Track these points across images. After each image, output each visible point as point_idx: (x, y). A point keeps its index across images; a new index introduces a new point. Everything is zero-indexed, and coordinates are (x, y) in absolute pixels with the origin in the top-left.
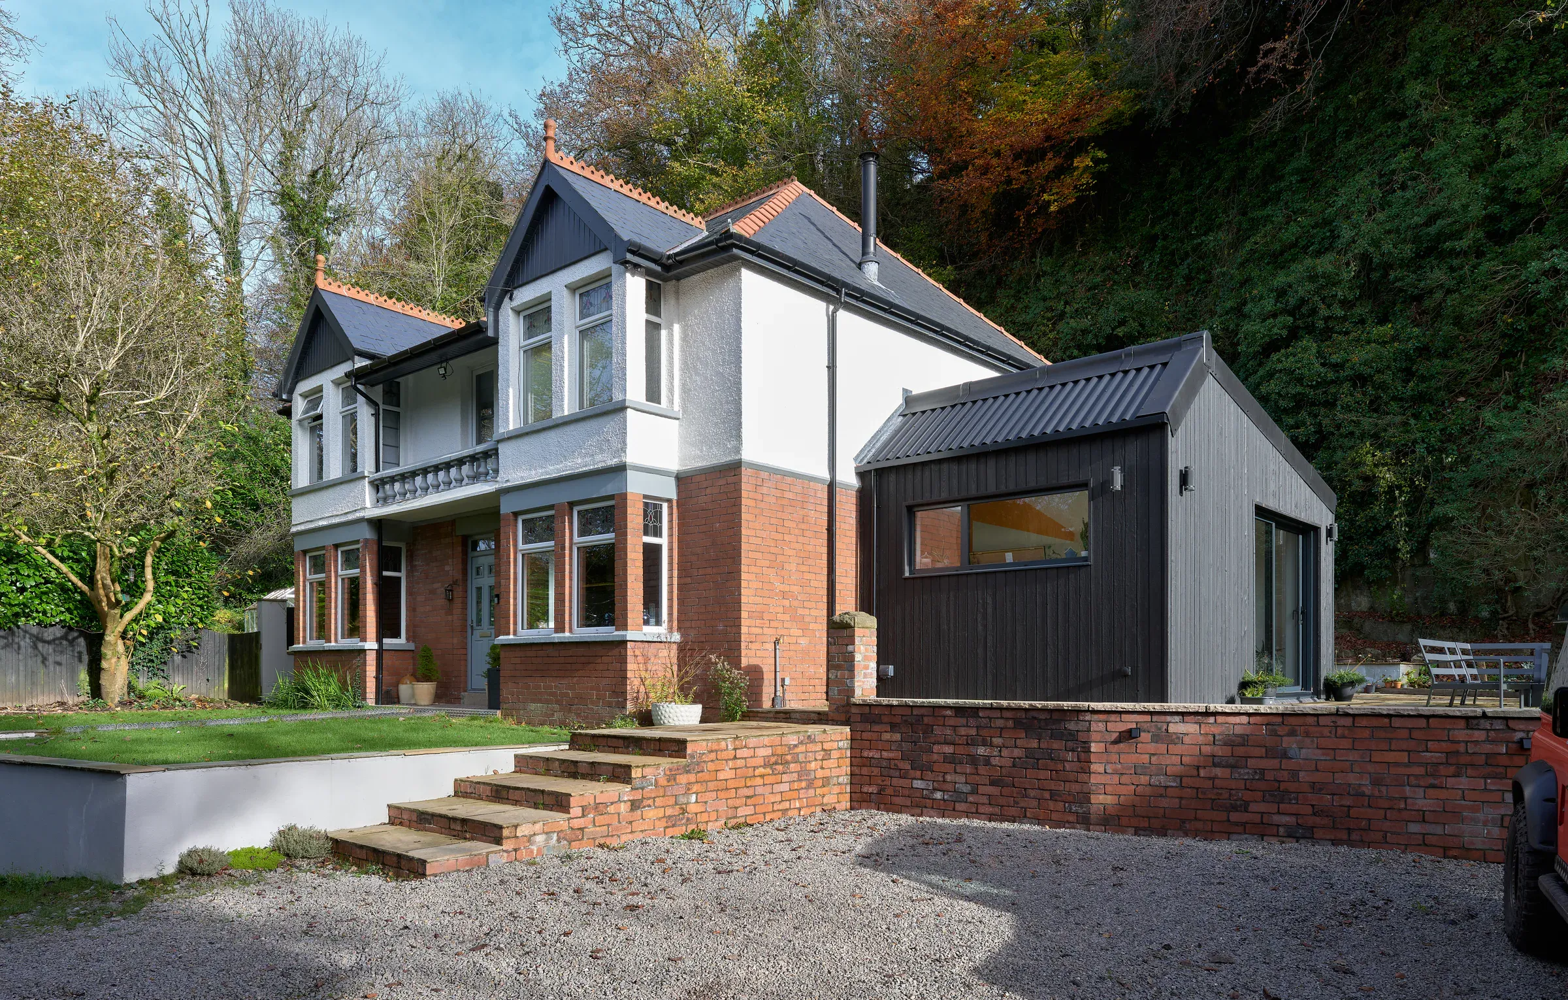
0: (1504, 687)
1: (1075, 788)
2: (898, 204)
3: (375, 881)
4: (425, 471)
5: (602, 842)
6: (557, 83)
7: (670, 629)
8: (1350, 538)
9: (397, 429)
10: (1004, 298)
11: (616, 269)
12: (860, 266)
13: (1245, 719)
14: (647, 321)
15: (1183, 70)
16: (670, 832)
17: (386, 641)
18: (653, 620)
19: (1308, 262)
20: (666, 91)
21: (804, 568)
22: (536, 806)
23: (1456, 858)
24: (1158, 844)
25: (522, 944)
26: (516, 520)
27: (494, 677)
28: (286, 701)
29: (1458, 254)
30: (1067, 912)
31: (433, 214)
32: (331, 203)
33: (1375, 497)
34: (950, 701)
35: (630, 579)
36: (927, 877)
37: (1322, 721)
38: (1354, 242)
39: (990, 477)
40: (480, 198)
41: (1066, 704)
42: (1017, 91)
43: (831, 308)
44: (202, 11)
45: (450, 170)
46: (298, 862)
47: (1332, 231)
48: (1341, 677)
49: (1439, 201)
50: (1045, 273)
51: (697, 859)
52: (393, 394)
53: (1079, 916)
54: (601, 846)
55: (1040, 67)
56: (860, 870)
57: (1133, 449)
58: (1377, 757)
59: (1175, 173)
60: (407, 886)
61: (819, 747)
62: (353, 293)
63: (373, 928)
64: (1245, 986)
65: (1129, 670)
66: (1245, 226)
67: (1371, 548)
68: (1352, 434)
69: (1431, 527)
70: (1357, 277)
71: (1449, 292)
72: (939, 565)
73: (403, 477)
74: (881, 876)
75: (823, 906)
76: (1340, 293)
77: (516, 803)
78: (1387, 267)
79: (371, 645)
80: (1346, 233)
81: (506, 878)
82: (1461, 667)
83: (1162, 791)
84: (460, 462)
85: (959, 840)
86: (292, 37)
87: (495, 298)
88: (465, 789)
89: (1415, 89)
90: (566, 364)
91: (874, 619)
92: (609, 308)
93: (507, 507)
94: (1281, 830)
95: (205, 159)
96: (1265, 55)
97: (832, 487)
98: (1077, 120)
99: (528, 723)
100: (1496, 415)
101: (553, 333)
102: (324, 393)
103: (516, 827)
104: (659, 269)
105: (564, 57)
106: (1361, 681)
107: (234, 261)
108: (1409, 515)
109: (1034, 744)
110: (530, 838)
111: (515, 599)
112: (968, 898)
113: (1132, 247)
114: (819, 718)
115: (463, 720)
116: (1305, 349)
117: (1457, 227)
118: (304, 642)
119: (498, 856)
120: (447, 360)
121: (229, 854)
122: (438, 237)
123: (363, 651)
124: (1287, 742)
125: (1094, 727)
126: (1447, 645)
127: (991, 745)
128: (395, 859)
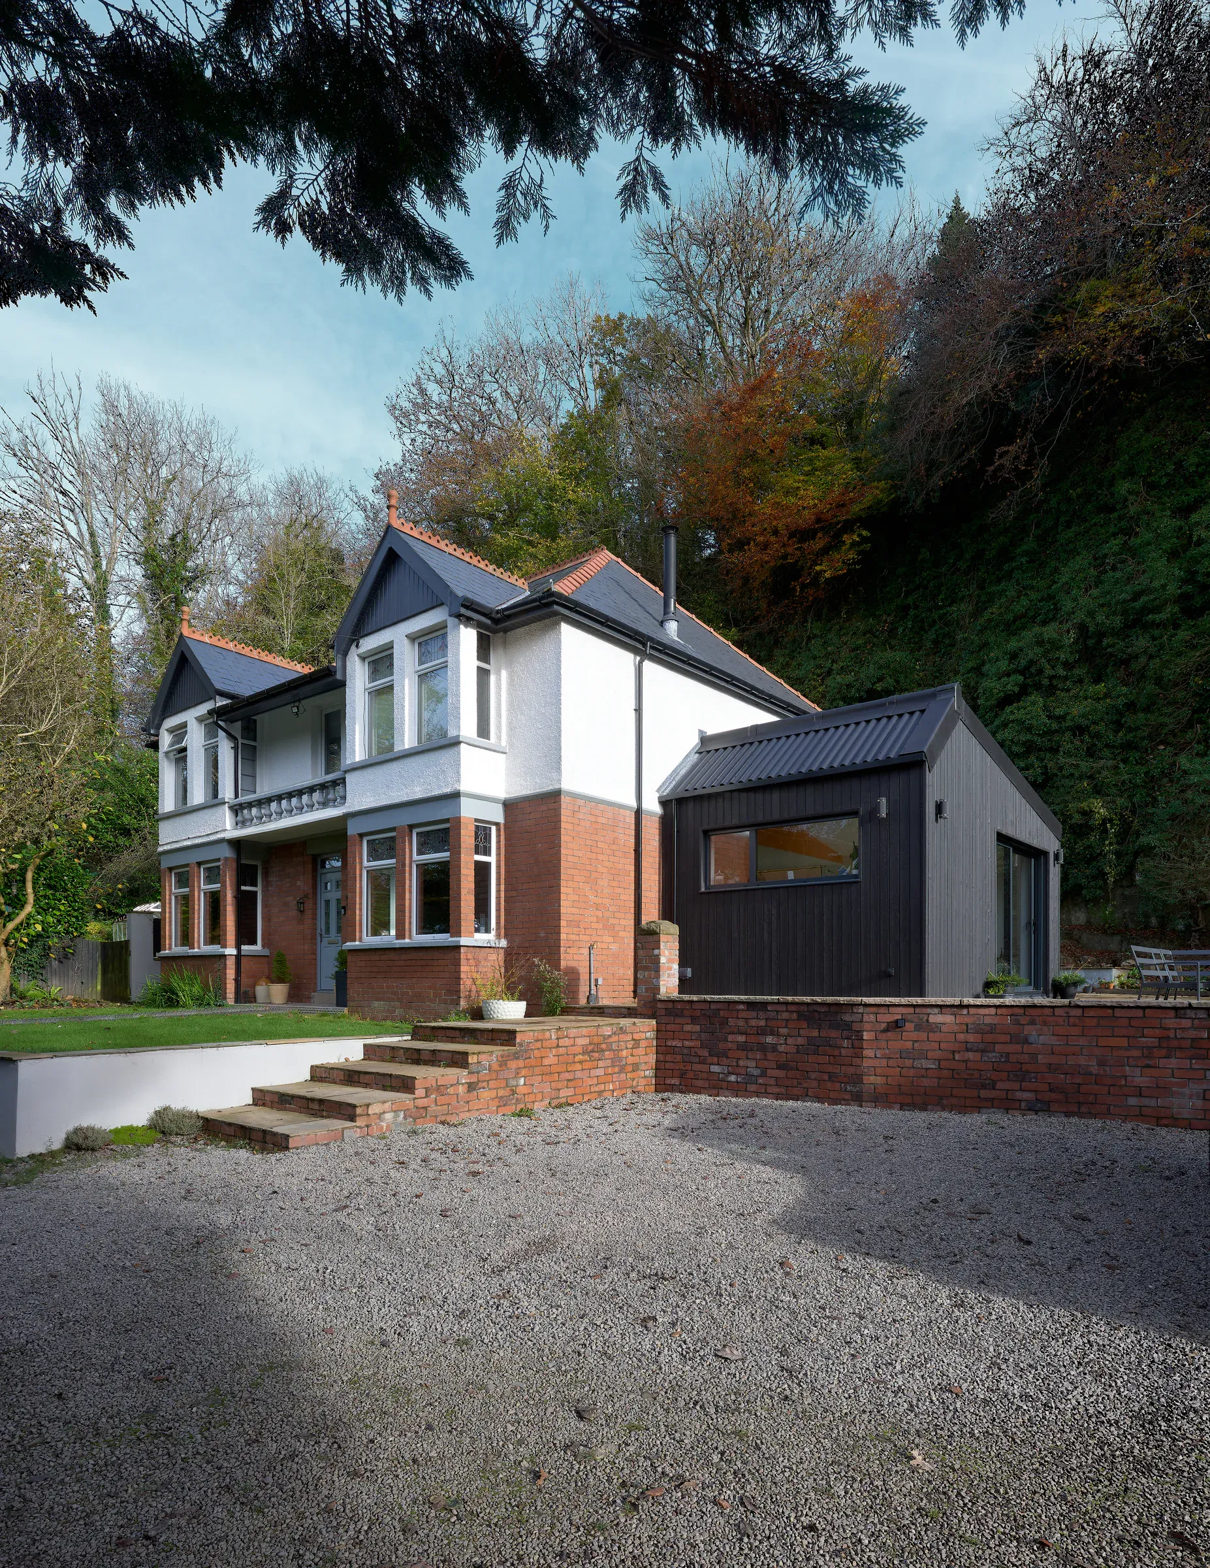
0: (1200, 986)
1: (851, 1070)
2: (689, 574)
3: (243, 1154)
4: (279, 798)
5: (443, 1118)
6: (391, 464)
7: (498, 936)
8: (1071, 863)
9: (254, 761)
10: (780, 656)
11: (451, 621)
12: (662, 623)
13: (993, 1011)
14: (478, 668)
15: (932, 466)
16: (502, 1110)
17: (243, 947)
18: (483, 929)
19: (1037, 629)
20: (487, 473)
21: (614, 884)
22: (384, 1088)
23: (1166, 1126)
24: (920, 1118)
25: (379, 1205)
26: (361, 841)
27: (341, 978)
28: (154, 1001)
29: (1158, 625)
30: (848, 1174)
31: (282, 576)
32: (189, 564)
33: (1091, 829)
34: (743, 997)
35: (463, 892)
36: (727, 1146)
37: (1058, 1012)
38: (1073, 613)
39: (774, 806)
40: (324, 561)
41: (842, 999)
42: (792, 479)
43: (638, 658)
44: (75, 393)
45: (297, 536)
46: (173, 1139)
47: (1055, 604)
48: (1066, 979)
49: (1144, 580)
50: (815, 636)
51: (527, 1133)
52: (250, 730)
53: (859, 1177)
54: (443, 1123)
55: (811, 461)
56: (669, 1140)
57: (896, 782)
58: (1102, 1042)
59: (925, 554)
60: (273, 1158)
61: (629, 1037)
62: (214, 641)
63: (245, 1192)
64: (1001, 1232)
65: (893, 971)
66: (983, 598)
67: (1088, 872)
68: (1072, 775)
69: (1136, 854)
70: (1076, 642)
71: (1151, 657)
72: (731, 882)
73: (260, 803)
74: (688, 1145)
75: (640, 1171)
76: (1062, 656)
77: (366, 1085)
78: (1101, 635)
79: (231, 951)
80: (1068, 605)
81: (360, 1150)
82: (1164, 969)
83: (923, 1072)
84: (311, 790)
85: (752, 1115)
86: (154, 416)
87: (343, 647)
88: (320, 1074)
89: (1123, 487)
90: (406, 704)
91: (677, 927)
92: (445, 655)
93: (353, 829)
94: (1023, 1104)
95: (77, 524)
96: (1001, 456)
97: (638, 813)
98: (843, 505)
99: (373, 1019)
100: (1190, 761)
101: (395, 677)
102: (189, 728)
103: (368, 1105)
104: (488, 622)
105: (398, 441)
106: (1081, 982)
107: (103, 613)
108: (1118, 843)
109: (815, 1033)
110: (380, 1116)
111: (361, 910)
112: (764, 1164)
113: (889, 615)
114: (630, 1013)
115: (314, 1016)
116: (1034, 703)
117: (1157, 602)
118: (170, 948)
119: (352, 1131)
120: (299, 700)
121: (111, 1131)
122: (288, 596)
123: (223, 957)
124: (1027, 1030)
125: (866, 1018)
126: (1153, 951)
127: (778, 1035)
128: (261, 1134)
